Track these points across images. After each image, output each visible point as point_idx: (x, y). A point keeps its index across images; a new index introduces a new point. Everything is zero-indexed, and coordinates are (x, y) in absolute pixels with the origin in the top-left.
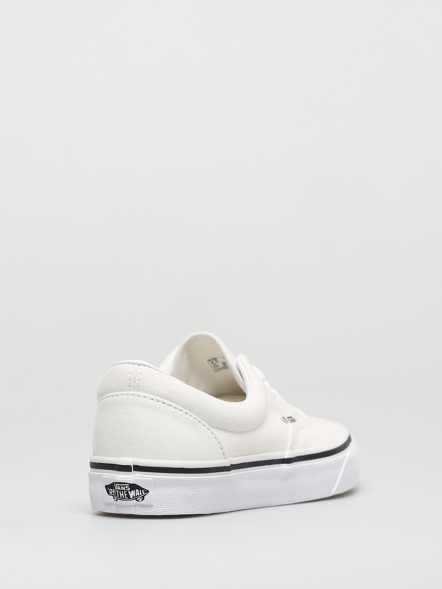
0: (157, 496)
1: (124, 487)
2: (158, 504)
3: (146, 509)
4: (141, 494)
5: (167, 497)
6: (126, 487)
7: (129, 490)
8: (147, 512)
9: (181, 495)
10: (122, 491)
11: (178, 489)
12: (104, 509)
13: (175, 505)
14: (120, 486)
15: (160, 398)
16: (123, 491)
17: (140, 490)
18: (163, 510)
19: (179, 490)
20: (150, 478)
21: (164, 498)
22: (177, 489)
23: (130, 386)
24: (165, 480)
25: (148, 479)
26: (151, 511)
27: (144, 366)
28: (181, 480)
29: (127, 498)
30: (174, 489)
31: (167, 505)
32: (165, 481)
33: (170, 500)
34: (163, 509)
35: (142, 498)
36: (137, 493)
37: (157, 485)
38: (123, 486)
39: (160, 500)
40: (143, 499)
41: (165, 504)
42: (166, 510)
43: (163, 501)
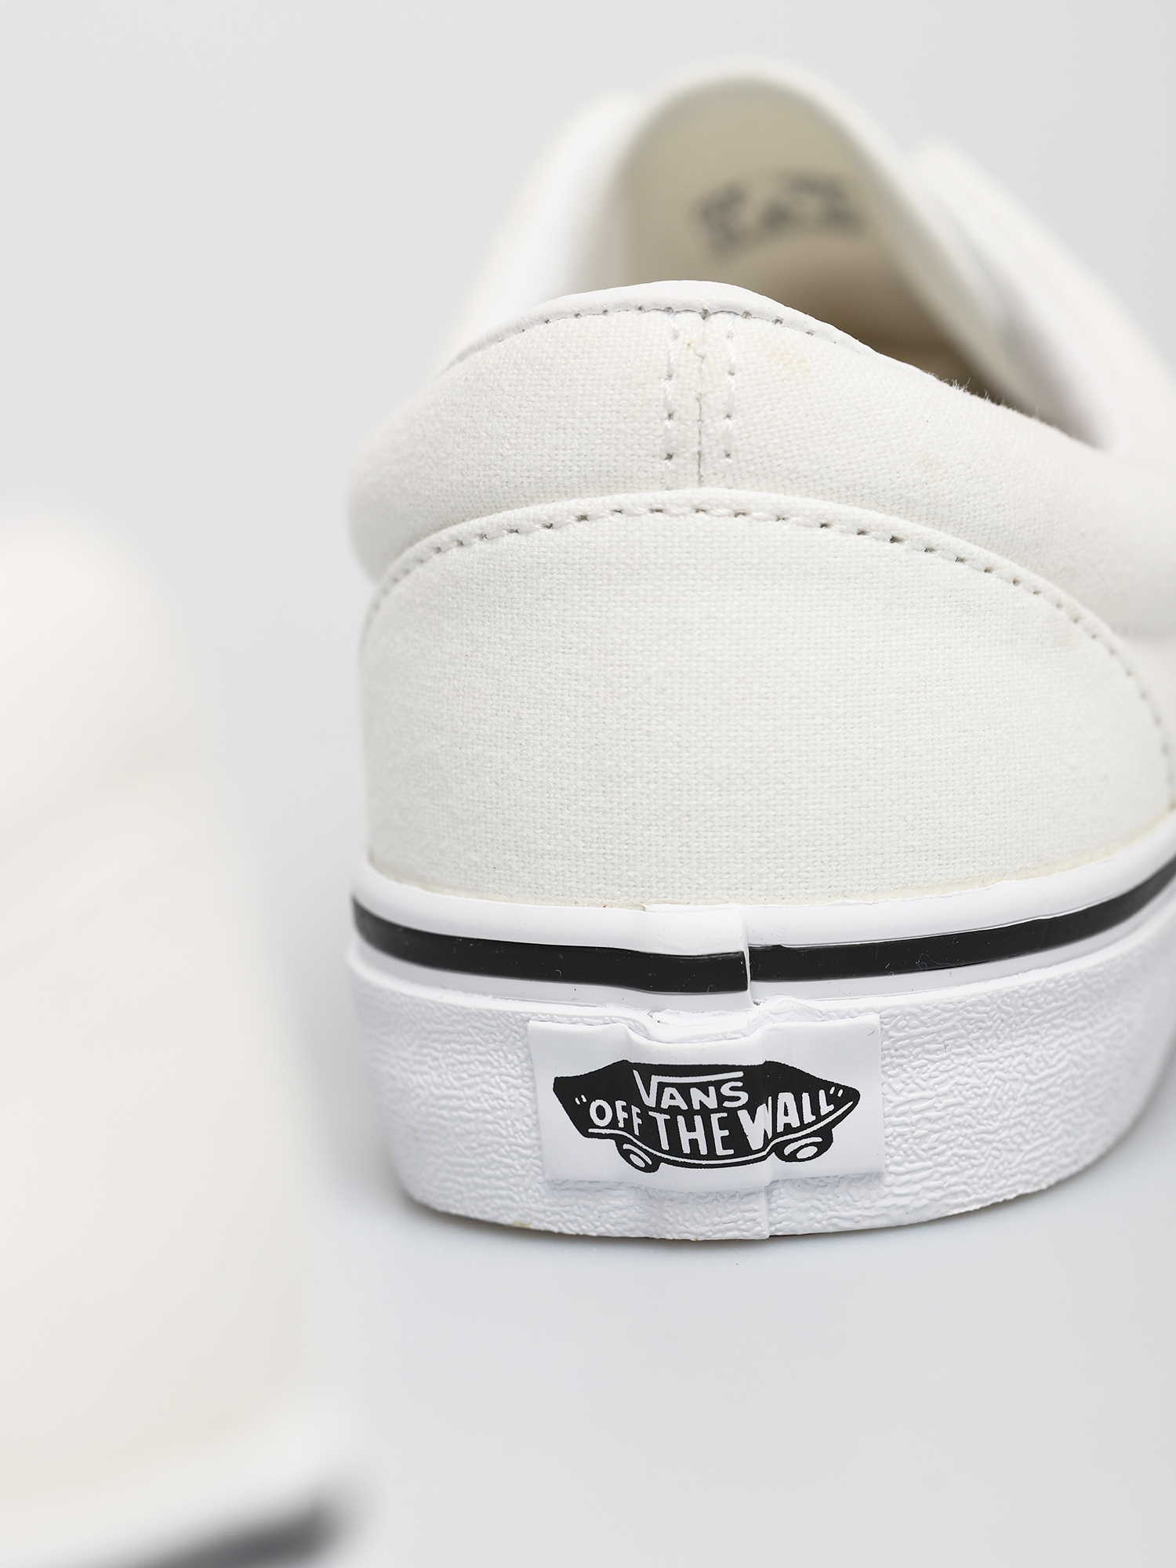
0: (904, 1114)
1: (712, 1090)
2: (912, 1162)
3: (841, 1198)
4: (814, 1118)
5: (959, 1110)
6: (725, 1090)
7: (740, 1108)
8: (844, 1214)
9: (1031, 1083)
10: (697, 1112)
11: (1013, 1050)
12: (544, 1212)
13: (1000, 1146)
14: (684, 1090)
15: (870, 508)
16: (705, 1112)
17: (806, 1097)
18: (940, 1188)
19: (1018, 1053)
20: (860, 1012)
21: (941, 1118)
22: (1006, 1053)
23: (670, 457)
24: (947, 1015)
25: (848, 1021)
26: (868, 1204)
27: (739, 319)
28: (1031, 996)
29: (731, 1152)
30: (992, 1057)
31: (960, 1156)
32: (945, 1020)
33: (974, 1123)
34: (939, 1183)
35: (819, 1140)
36: (786, 1114)
37: (903, 1047)
38: (703, 1087)
39: (925, 1135)
40: (823, 1148)
41: (949, 1153)
42: (955, 1184)
43: (936, 1136)
